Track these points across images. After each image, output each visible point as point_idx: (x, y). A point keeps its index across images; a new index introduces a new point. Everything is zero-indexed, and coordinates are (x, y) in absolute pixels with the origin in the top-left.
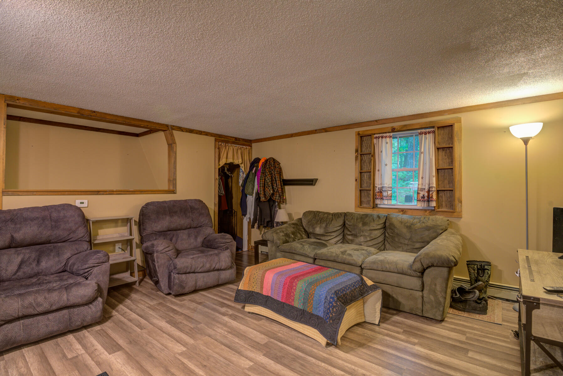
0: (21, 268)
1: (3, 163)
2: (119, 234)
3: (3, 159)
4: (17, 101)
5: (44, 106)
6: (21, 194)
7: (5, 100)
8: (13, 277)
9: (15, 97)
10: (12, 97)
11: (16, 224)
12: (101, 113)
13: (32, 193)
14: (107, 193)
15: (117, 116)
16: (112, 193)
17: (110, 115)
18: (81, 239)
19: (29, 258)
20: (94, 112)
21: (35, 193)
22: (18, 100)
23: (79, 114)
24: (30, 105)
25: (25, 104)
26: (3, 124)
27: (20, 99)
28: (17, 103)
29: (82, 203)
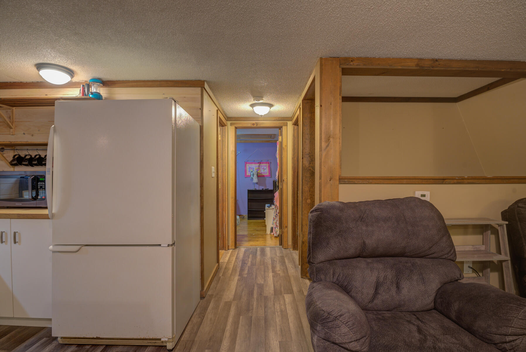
0: (379, 293)
1: (339, 143)
2: (473, 246)
3: (339, 139)
4: (352, 63)
5: (379, 64)
6: (356, 182)
7: (340, 65)
8: (370, 305)
9: (349, 58)
10: (347, 60)
11: (367, 226)
12: (446, 60)
13: (367, 180)
14: (455, 181)
15: (466, 61)
16: (462, 181)
17: (457, 61)
18: (446, 256)
19: (385, 278)
20: (437, 60)
21: (371, 181)
22: (352, 61)
23: (419, 68)
24: (364, 65)
25: (360, 65)
26: (339, 95)
27: (354, 60)
28: (351, 65)
29: (424, 196)
